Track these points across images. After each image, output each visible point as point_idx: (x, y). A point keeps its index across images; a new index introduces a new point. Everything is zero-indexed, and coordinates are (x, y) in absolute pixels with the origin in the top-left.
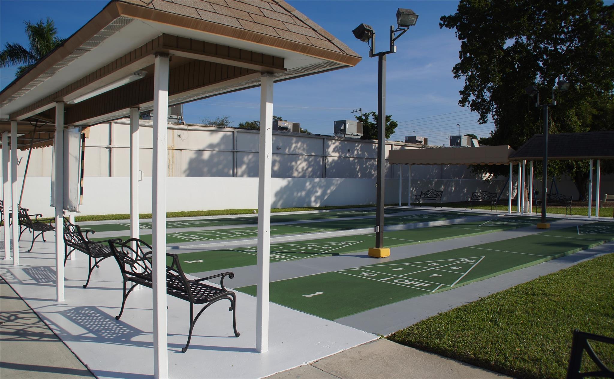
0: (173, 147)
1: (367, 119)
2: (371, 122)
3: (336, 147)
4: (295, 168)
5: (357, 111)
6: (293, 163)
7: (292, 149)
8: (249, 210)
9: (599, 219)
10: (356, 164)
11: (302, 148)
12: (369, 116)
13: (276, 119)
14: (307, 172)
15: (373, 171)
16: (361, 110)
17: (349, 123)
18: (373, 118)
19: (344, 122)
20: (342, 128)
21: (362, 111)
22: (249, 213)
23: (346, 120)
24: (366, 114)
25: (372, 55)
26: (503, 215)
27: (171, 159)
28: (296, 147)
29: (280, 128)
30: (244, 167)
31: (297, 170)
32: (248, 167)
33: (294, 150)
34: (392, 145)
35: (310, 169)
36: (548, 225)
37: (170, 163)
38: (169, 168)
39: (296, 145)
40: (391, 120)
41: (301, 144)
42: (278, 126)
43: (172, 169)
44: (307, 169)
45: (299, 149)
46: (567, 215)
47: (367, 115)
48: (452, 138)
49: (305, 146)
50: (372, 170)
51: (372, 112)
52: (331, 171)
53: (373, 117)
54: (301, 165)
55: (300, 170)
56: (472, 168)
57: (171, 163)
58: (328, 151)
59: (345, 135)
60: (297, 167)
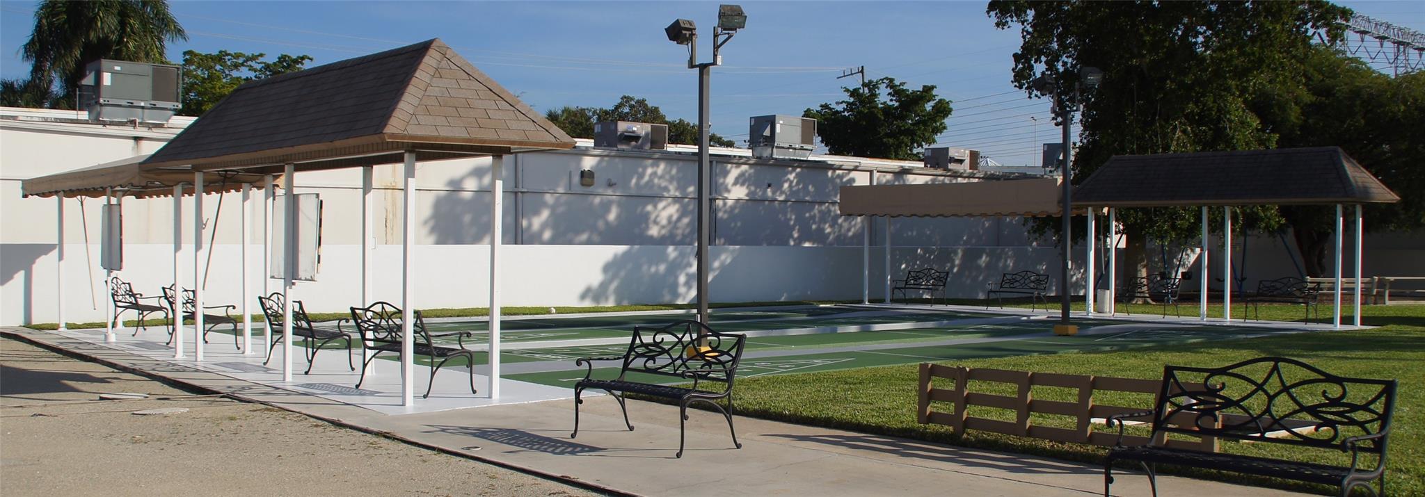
0: (393, 184)
1: (873, 95)
2: (885, 102)
3: (742, 175)
4: (653, 217)
5: (852, 74)
6: (649, 208)
7: (646, 178)
8: (543, 308)
9: (1207, 321)
10: (789, 209)
11: (667, 177)
12: (878, 88)
13: (633, 103)
14: (680, 225)
15: (827, 225)
16: (862, 72)
17: (781, 122)
18: (889, 94)
19: (771, 121)
20: (767, 132)
21: (865, 74)
22: (542, 314)
23: (775, 116)
24: (870, 82)
25: (692, 65)
26: (1044, 317)
27: (389, 209)
28: (654, 174)
29: (623, 137)
30: (545, 214)
31: (656, 222)
32: (553, 214)
33: (651, 180)
34: (871, 172)
35: (686, 220)
36: (1072, 329)
37: (388, 217)
38: (386, 226)
39: (655, 169)
40: (934, 96)
41: (665, 169)
42: (619, 133)
43: (392, 229)
44: (679, 219)
45: (661, 177)
46: (1166, 316)
47: (874, 85)
48: (1048, 148)
49: (674, 171)
50: (825, 223)
51: (887, 78)
52: (733, 225)
53: (889, 90)
54: (666, 212)
55: (664, 222)
56: (1031, 224)
57: (390, 216)
58: (724, 182)
59: (773, 148)
60: (657, 216)
